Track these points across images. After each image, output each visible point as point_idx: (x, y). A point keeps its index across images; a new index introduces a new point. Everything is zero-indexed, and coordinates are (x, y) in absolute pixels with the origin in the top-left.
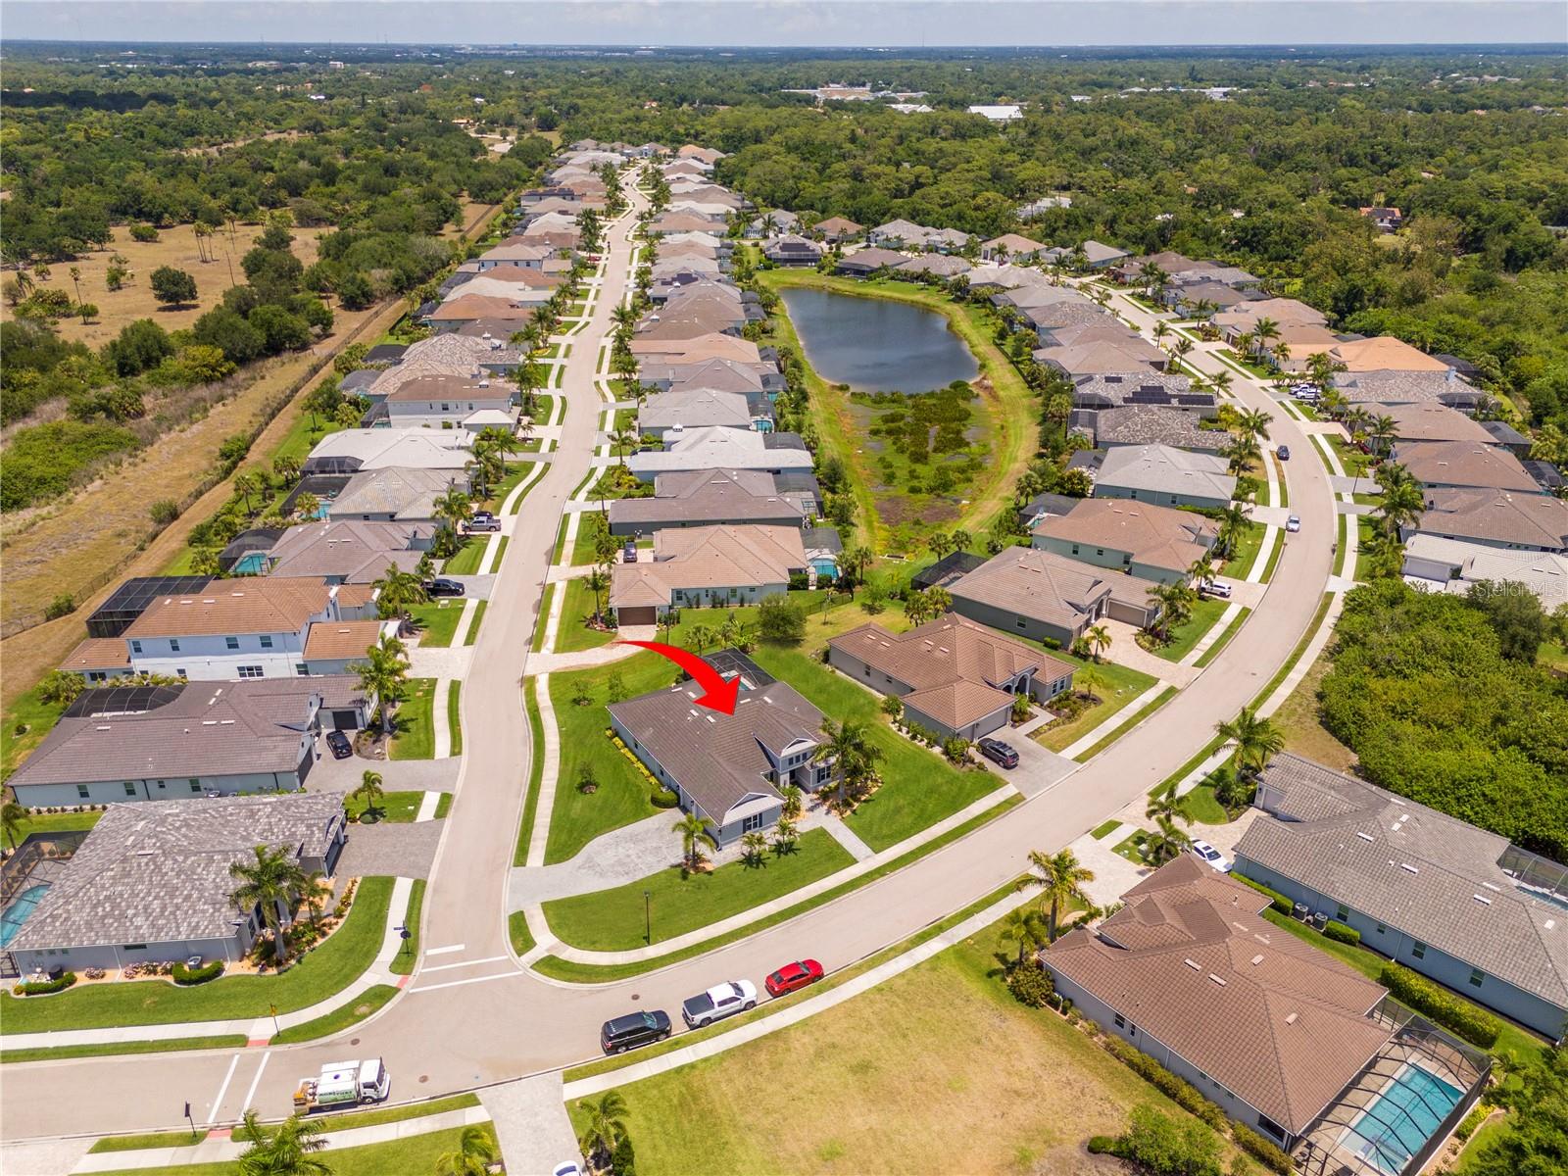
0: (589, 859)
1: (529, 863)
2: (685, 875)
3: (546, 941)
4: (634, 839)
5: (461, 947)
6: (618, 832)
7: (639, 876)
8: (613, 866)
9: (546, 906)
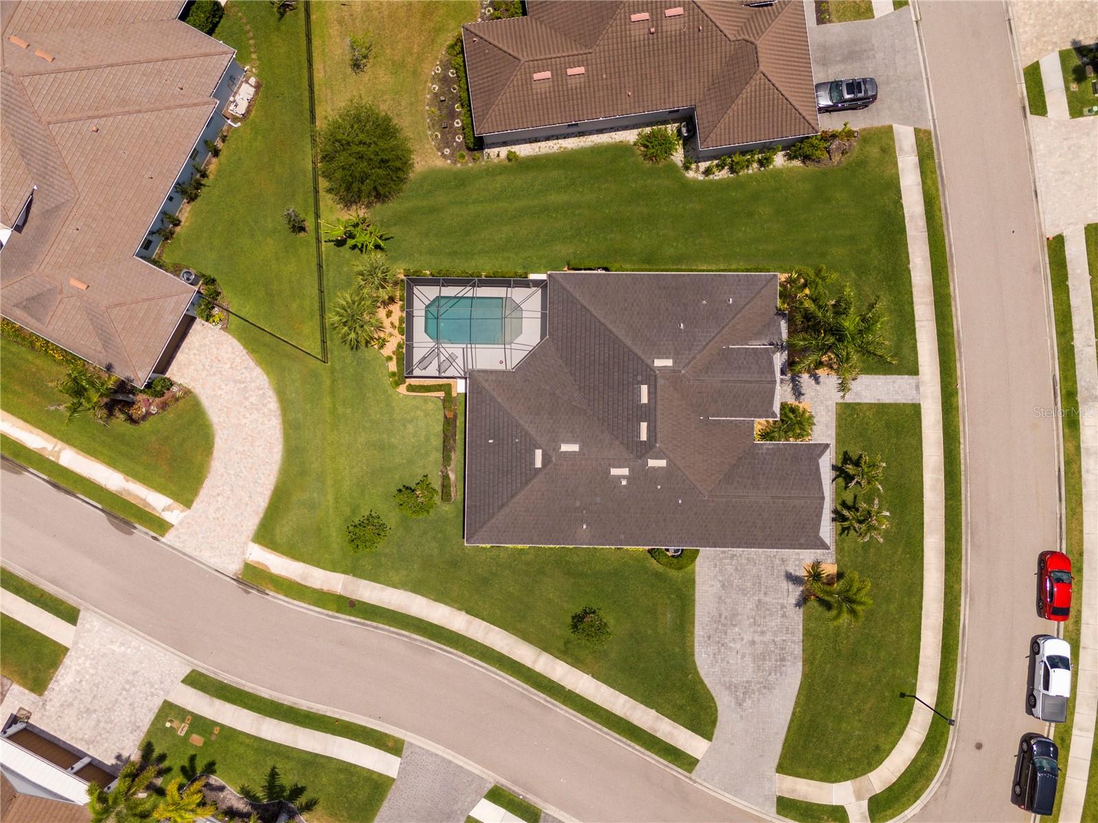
3: (840, 794)
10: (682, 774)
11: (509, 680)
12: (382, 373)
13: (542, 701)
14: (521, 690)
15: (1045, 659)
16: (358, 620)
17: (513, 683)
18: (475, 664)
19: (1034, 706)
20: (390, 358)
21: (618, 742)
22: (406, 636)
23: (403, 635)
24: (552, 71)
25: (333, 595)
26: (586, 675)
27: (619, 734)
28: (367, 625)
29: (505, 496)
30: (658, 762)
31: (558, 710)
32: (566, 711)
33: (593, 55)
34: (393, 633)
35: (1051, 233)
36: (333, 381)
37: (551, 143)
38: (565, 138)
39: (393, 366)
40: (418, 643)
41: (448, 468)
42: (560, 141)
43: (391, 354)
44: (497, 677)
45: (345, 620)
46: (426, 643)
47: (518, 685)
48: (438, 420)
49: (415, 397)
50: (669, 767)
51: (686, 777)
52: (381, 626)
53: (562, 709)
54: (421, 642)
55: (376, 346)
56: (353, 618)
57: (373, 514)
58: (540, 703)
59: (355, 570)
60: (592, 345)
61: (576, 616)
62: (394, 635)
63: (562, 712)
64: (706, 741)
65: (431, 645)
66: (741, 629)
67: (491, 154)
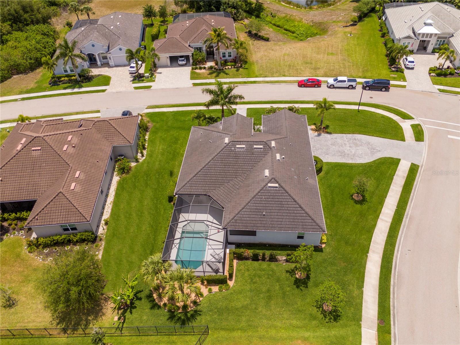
0: (373, 153)
1: (409, 165)
2: (327, 127)
3: (406, 126)
4: (343, 154)
5: (449, 136)
6: (350, 162)
7: (349, 136)
8: (361, 145)
9: (403, 140)
10: (421, 170)
11: (402, 234)
12: (219, 296)
13: (408, 219)
14: (405, 229)
15: (335, 82)
16: (392, 319)
17: (402, 232)
18: (398, 251)
19: (352, 86)
20: (210, 291)
21: (416, 190)
22: (394, 289)
23: (394, 290)
24: (72, 182)
25: (378, 336)
26: (386, 201)
27: (411, 189)
28: (394, 313)
29: (295, 206)
30: (419, 176)
31: (410, 213)
32: (409, 209)
33: (73, 167)
34: (394, 296)
35: (192, 85)
36: (222, 329)
37: (106, 207)
38: (106, 202)
39: (215, 289)
40: (396, 281)
41: (281, 259)
42: (107, 204)
43: (207, 289)
44: (402, 240)
45: (394, 329)
46: (394, 276)
47: (403, 230)
48: (251, 264)
49: (236, 276)
50: (420, 172)
51: (422, 168)
52: (391, 304)
53: (409, 212)
54: (394, 279)
55: (201, 299)
56: (392, 323)
57: (315, 304)
58: (409, 221)
59: (357, 319)
60: (215, 171)
61: (355, 203)
62: (396, 296)
63: (410, 211)
64: (401, 161)
65: (395, 274)
66: (345, 150)
67: (101, 233)
